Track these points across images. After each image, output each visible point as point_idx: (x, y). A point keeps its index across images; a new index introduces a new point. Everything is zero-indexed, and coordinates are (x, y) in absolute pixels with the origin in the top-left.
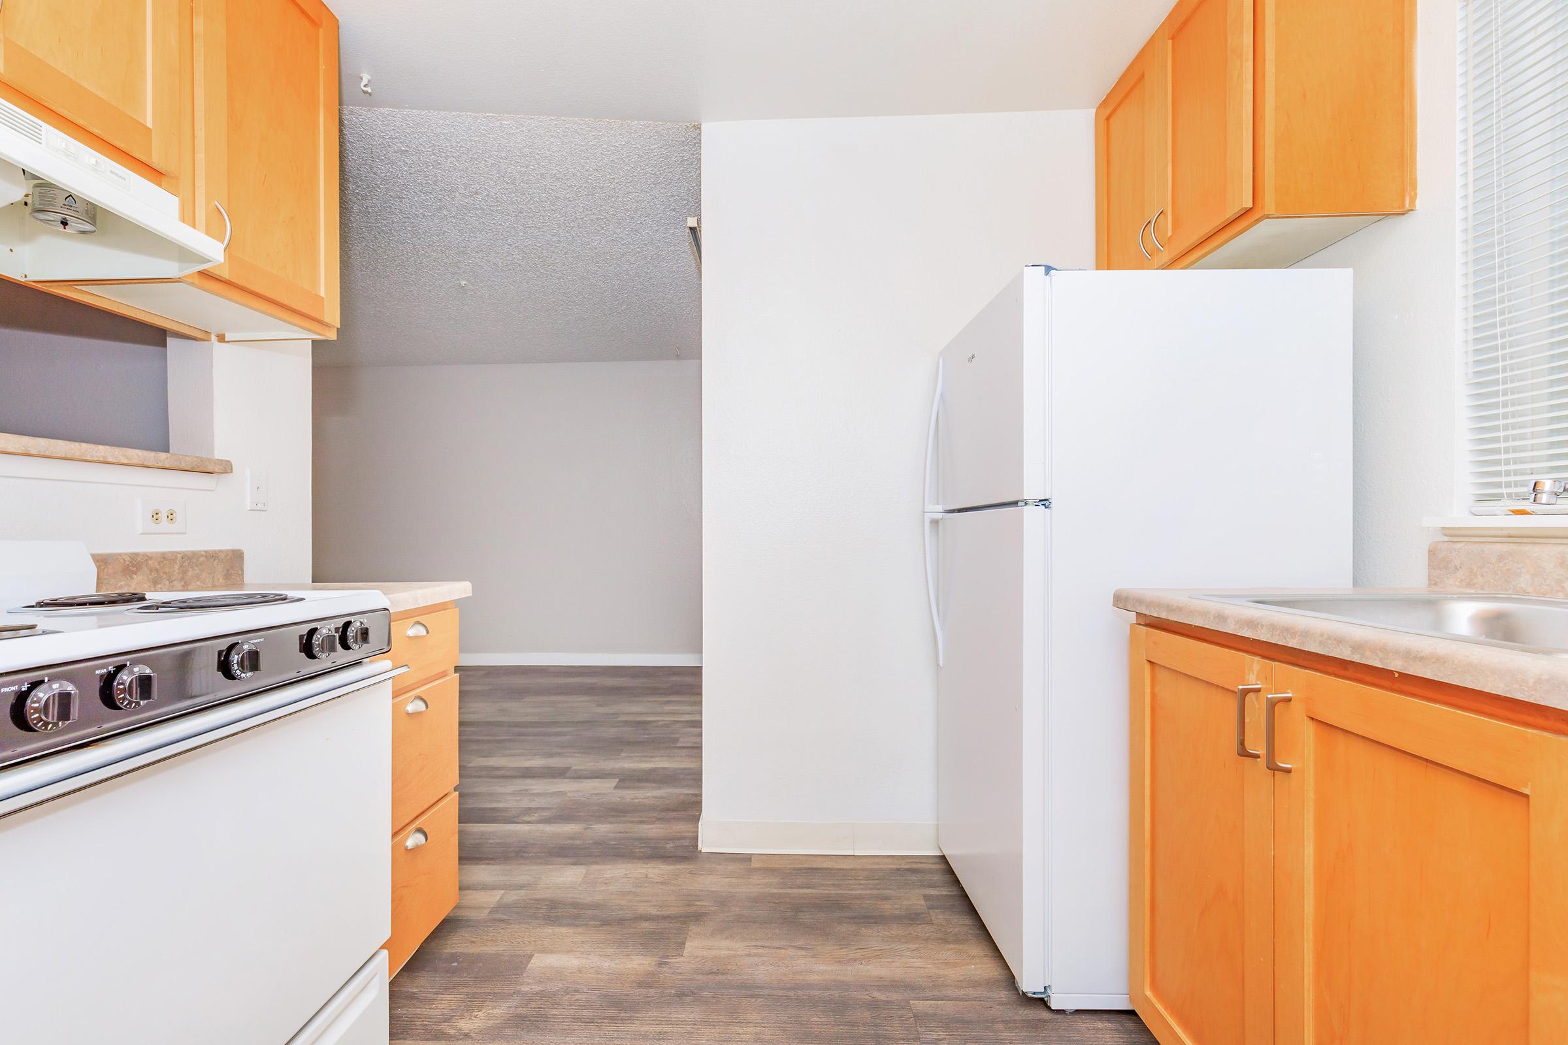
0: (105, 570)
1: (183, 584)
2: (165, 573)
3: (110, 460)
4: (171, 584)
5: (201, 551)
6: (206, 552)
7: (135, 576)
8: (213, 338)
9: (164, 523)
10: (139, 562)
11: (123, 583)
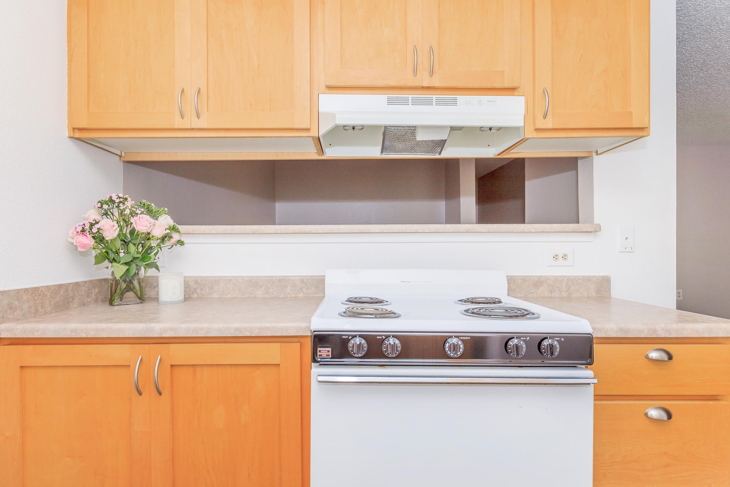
0: (525, 284)
1: (568, 293)
2: (557, 287)
3: (526, 231)
4: (560, 293)
5: (580, 276)
6: (583, 277)
7: (540, 288)
8: (594, 154)
9: (561, 261)
10: (542, 281)
11: (533, 291)
